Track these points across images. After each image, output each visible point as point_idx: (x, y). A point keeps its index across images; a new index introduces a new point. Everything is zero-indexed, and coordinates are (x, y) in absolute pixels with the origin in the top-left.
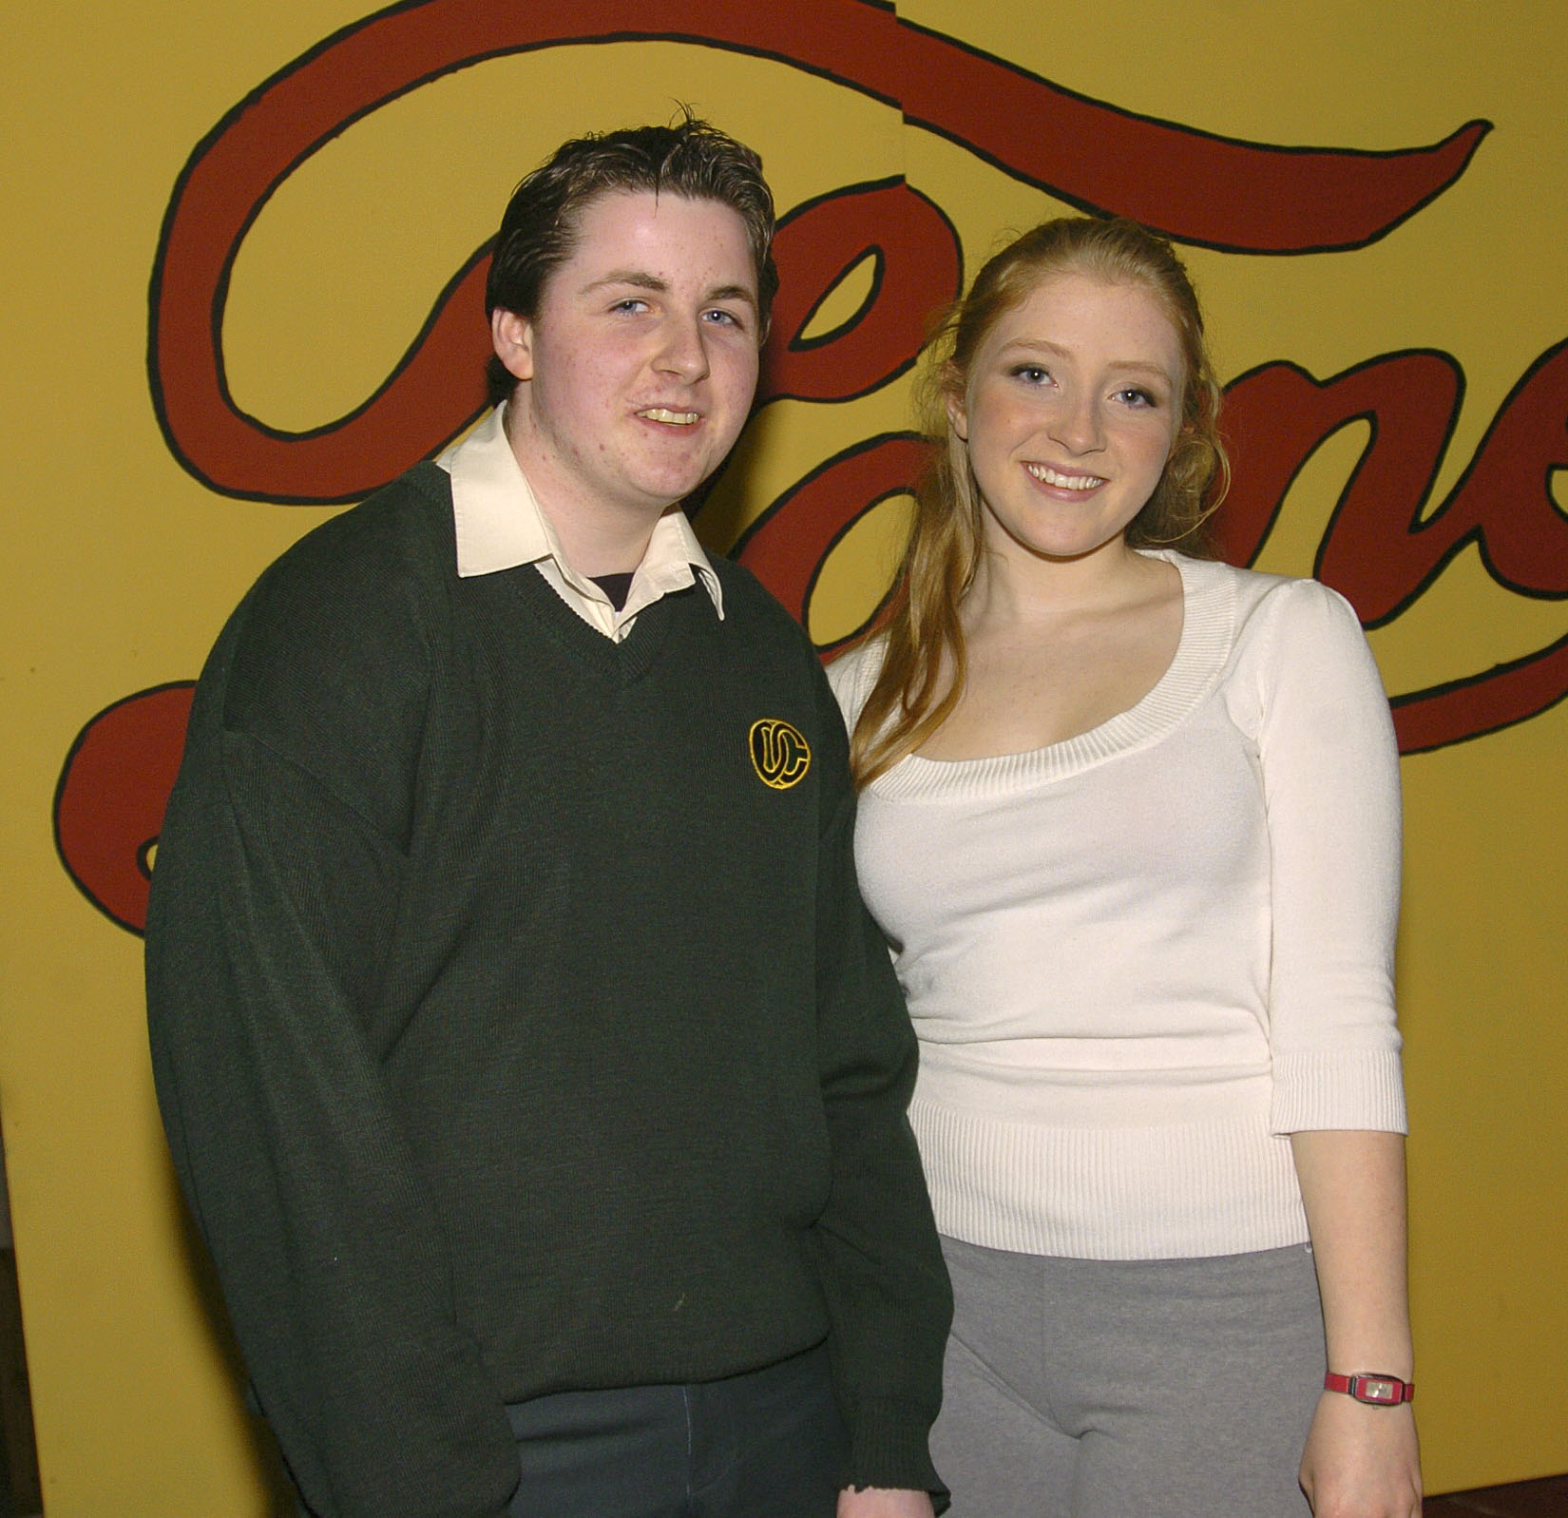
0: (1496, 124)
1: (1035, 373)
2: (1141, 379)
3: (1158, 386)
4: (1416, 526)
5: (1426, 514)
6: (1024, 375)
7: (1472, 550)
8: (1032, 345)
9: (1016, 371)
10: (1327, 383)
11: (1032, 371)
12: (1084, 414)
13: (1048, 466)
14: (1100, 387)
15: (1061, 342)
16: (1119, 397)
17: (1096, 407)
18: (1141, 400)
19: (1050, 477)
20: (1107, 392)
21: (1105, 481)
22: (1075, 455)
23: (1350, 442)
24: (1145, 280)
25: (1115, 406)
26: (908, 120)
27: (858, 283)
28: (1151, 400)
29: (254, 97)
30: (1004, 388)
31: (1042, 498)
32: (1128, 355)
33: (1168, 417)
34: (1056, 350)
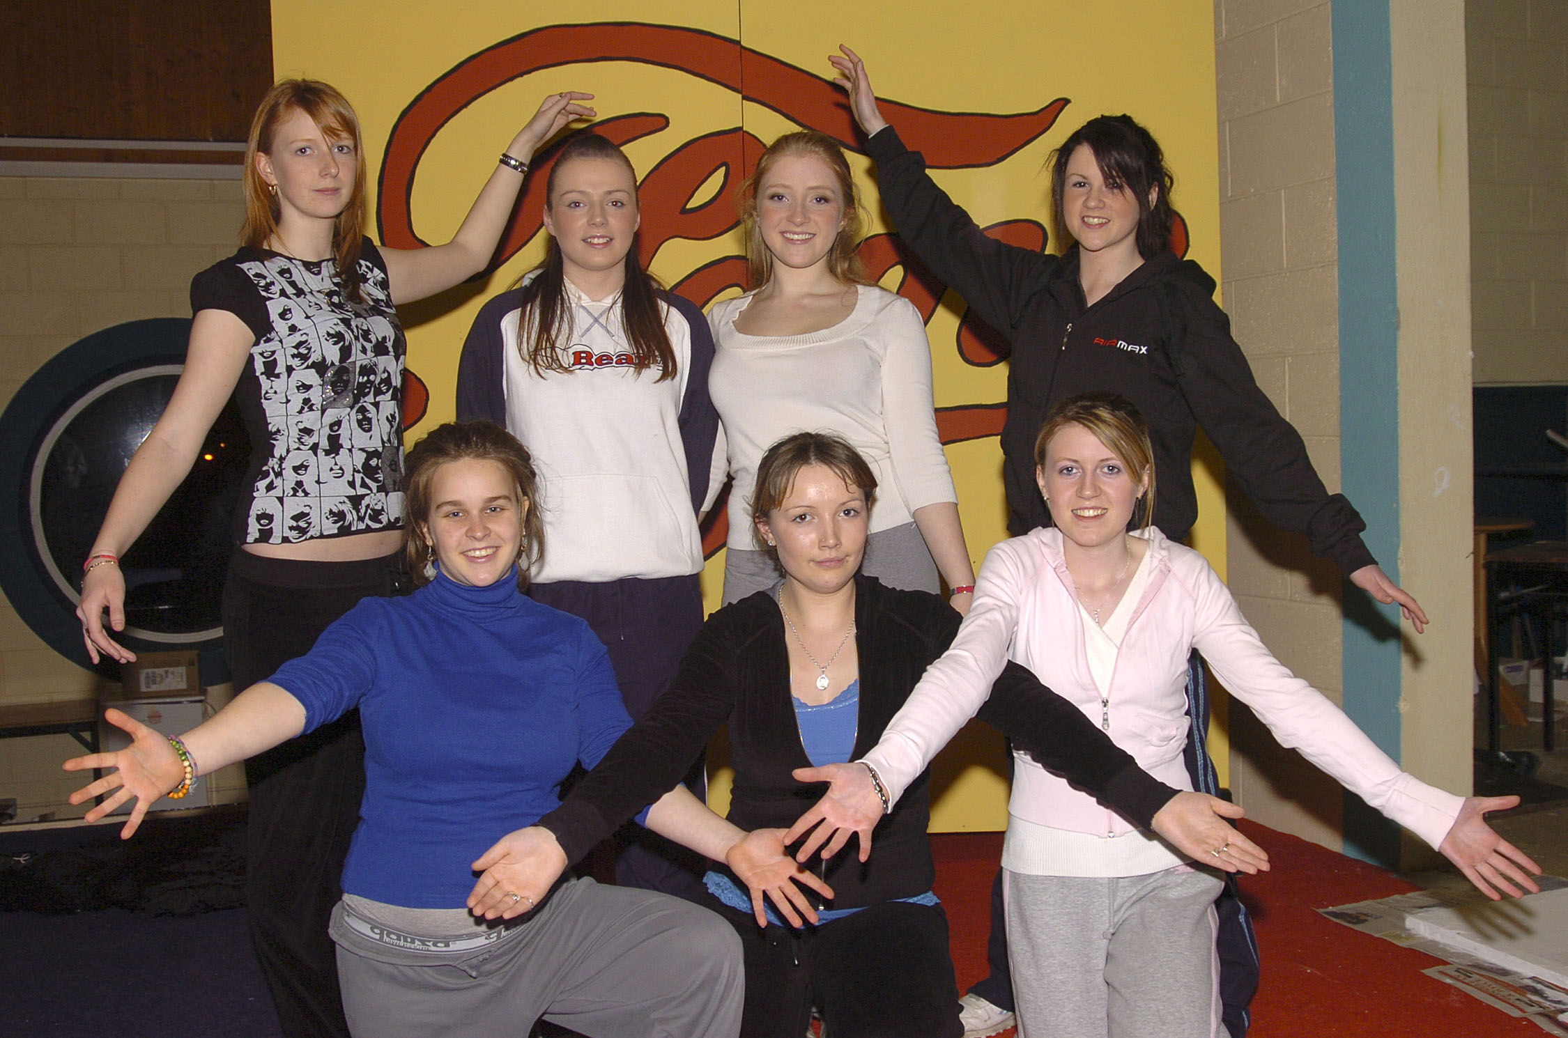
0: (1072, 100)
1: (780, 197)
2: (821, 193)
3: (829, 194)
6: (776, 198)
8: (775, 186)
9: (772, 197)
11: (778, 197)
12: (799, 209)
13: (790, 232)
14: (804, 199)
15: (787, 184)
16: (815, 201)
17: (803, 206)
18: (823, 201)
19: (791, 236)
20: (808, 200)
21: (815, 235)
22: (799, 226)
24: (817, 153)
25: (812, 205)
27: (718, 178)
28: (826, 200)
29: (429, 89)
30: (768, 204)
31: (789, 245)
32: (813, 184)
33: (835, 206)
34: (785, 186)
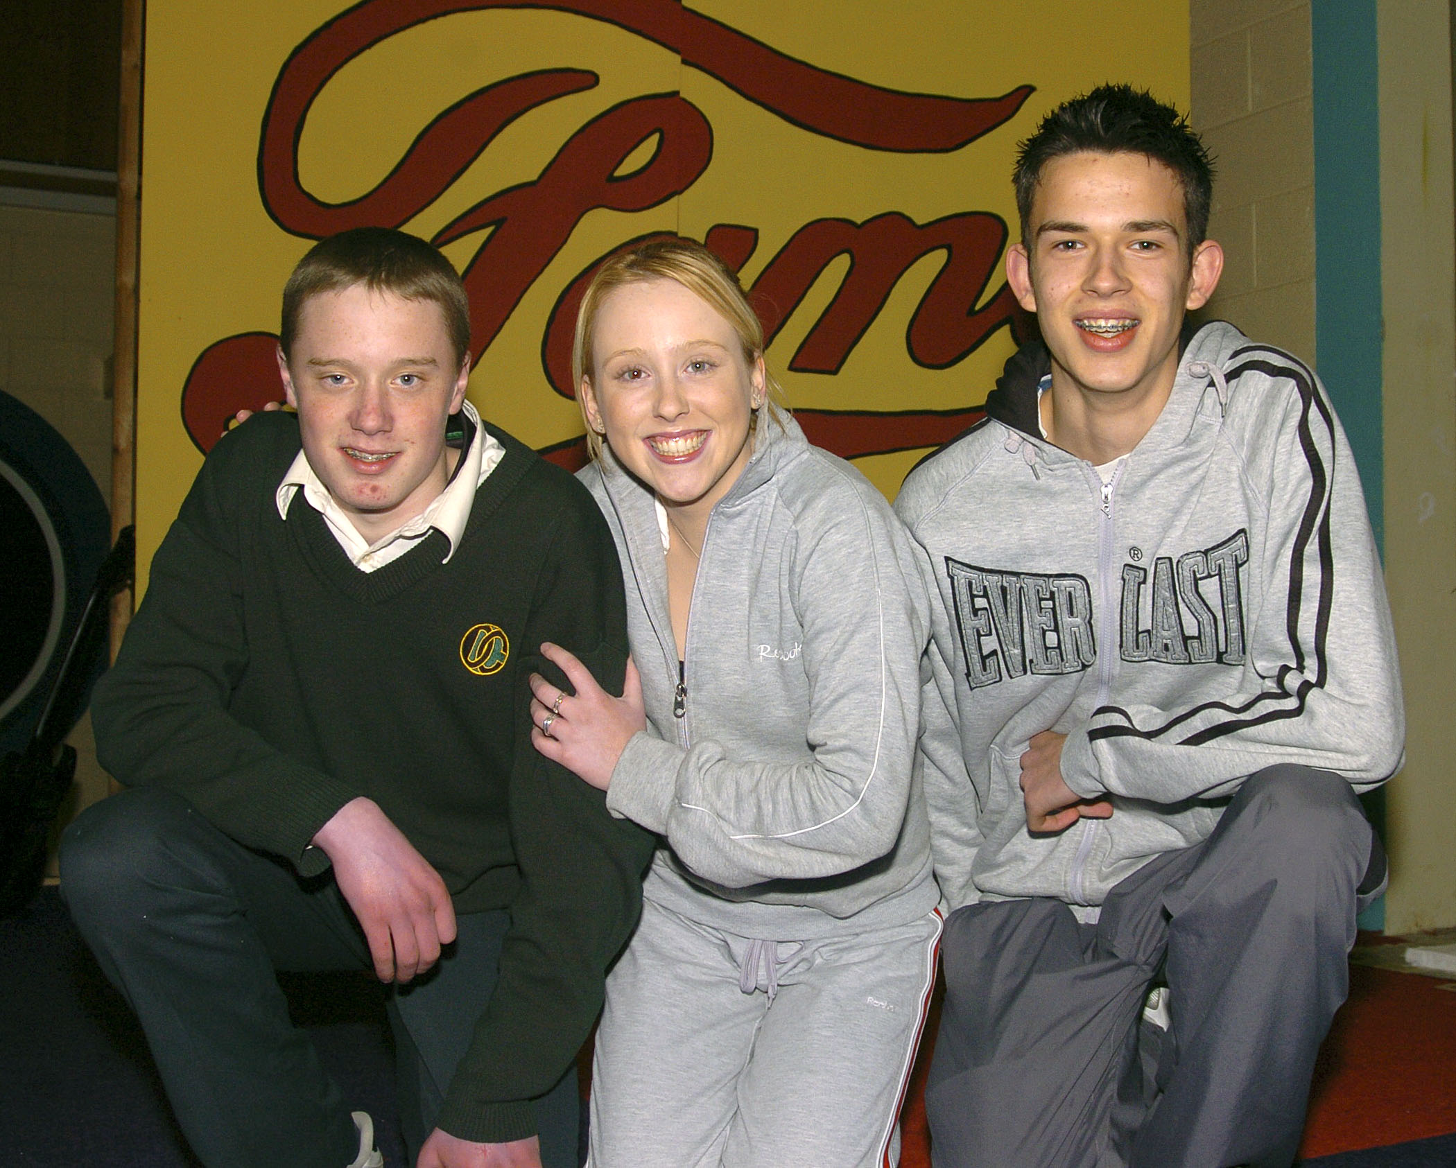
0: (1038, 87)
4: (971, 312)
5: (978, 306)
7: (1006, 330)
10: (923, 226)
23: (935, 261)
26: (684, 62)
27: (650, 146)
